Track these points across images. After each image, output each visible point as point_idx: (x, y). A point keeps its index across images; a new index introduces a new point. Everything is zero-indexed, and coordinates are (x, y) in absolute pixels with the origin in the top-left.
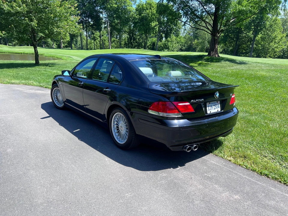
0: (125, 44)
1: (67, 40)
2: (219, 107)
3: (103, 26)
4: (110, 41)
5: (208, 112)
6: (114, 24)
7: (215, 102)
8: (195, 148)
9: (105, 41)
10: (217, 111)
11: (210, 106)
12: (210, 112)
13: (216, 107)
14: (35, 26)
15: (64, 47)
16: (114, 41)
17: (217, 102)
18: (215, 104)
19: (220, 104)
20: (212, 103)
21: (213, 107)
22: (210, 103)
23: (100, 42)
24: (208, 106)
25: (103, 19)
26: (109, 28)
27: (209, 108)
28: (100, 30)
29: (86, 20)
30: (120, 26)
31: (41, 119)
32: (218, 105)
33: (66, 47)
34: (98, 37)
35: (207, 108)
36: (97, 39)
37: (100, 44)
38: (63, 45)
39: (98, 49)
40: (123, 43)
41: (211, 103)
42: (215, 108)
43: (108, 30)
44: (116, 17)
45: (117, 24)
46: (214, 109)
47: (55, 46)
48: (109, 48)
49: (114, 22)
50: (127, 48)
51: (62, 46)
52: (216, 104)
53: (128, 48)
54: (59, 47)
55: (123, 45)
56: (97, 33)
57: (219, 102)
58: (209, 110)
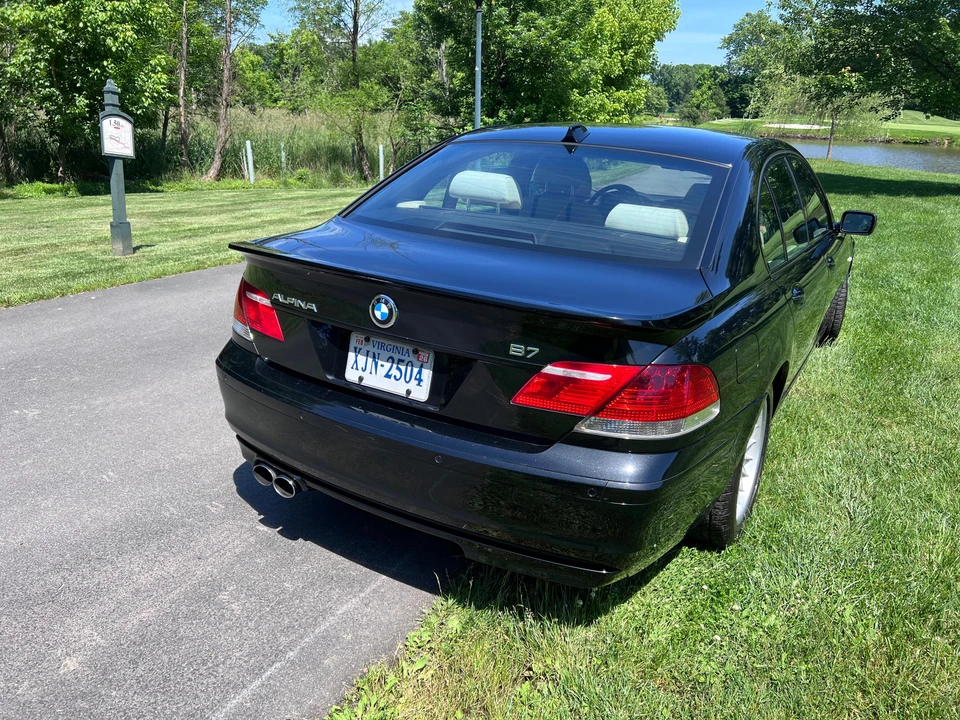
2: (420, 380)
5: (351, 375)
7: (406, 347)
10: (403, 393)
11: (371, 354)
12: (362, 380)
13: (398, 368)
17: (416, 352)
18: (397, 357)
19: (435, 371)
20: (382, 346)
21: (380, 363)
22: (367, 340)
24: (357, 351)
27: (361, 359)
32: (416, 370)
35: (351, 356)
41: (376, 339)
42: (394, 372)
46: (388, 376)
52: (407, 359)
57: (428, 357)
58: (357, 369)
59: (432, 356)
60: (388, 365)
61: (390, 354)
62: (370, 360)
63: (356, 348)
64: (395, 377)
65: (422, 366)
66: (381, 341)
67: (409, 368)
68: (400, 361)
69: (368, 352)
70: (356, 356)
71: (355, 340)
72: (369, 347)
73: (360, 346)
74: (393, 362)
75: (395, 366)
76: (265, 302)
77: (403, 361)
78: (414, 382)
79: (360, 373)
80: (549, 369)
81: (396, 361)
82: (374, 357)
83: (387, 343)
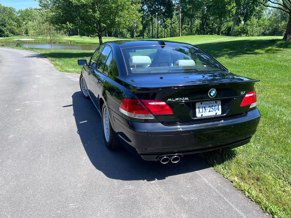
0: (197, 30)
1: (140, 29)
2: (219, 109)
3: (175, 13)
4: (180, 28)
5: (198, 115)
6: (185, 10)
7: (213, 102)
8: (175, 159)
9: (176, 28)
10: (215, 114)
11: (203, 107)
12: (202, 115)
13: (212, 108)
14: (98, 17)
15: (136, 36)
16: (186, 27)
17: (216, 102)
18: (211, 105)
19: (221, 106)
20: (206, 104)
21: (207, 109)
22: (201, 104)
23: (171, 29)
24: (199, 108)
25: (175, 6)
26: (180, 15)
27: (201, 110)
28: (171, 17)
29: (158, 8)
30: (193, 11)
31: (63, 107)
32: (217, 107)
33: (139, 36)
34: (169, 25)
35: (197, 110)
36: (168, 26)
37: (171, 31)
38: (135, 34)
39: (168, 37)
40: (195, 29)
41: (203, 103)
42: (211, 110)
43: (179, 16)
44: (188, 2)
45: (189, 10)
46: (210, 111)
47: (129, 35)
48: (179, 36)
49: (186, 8)
50: (198, 34)
51: (135, 36)
52: (214, 105)
53: (200, 35)
54: (132, 36)
55: (195, 32)
56: (169, 21)
57: (219, 102)
58: (200, 113)
59: (220, 102)
60: (209, 108)
61: (209, 105)
62: (203, 109)
63: (198, 107)
64: (212, 111)
65: (218, 105)
66: (205, 103)
67: (215, 107)
68: (212, 106)
69: (202, 107)
70: (199, 109)
71: (197, 105)
72: (202, 105)
73: (199, 106)
74: (210, 107)
75: (211, 108)
76: (164, 103)
77: (213, 106)
78: (217, 110)
79: (201, 114)
80: (247, 96)
81: (211, 106)
82: (205, 108)
83: (207, 102)
